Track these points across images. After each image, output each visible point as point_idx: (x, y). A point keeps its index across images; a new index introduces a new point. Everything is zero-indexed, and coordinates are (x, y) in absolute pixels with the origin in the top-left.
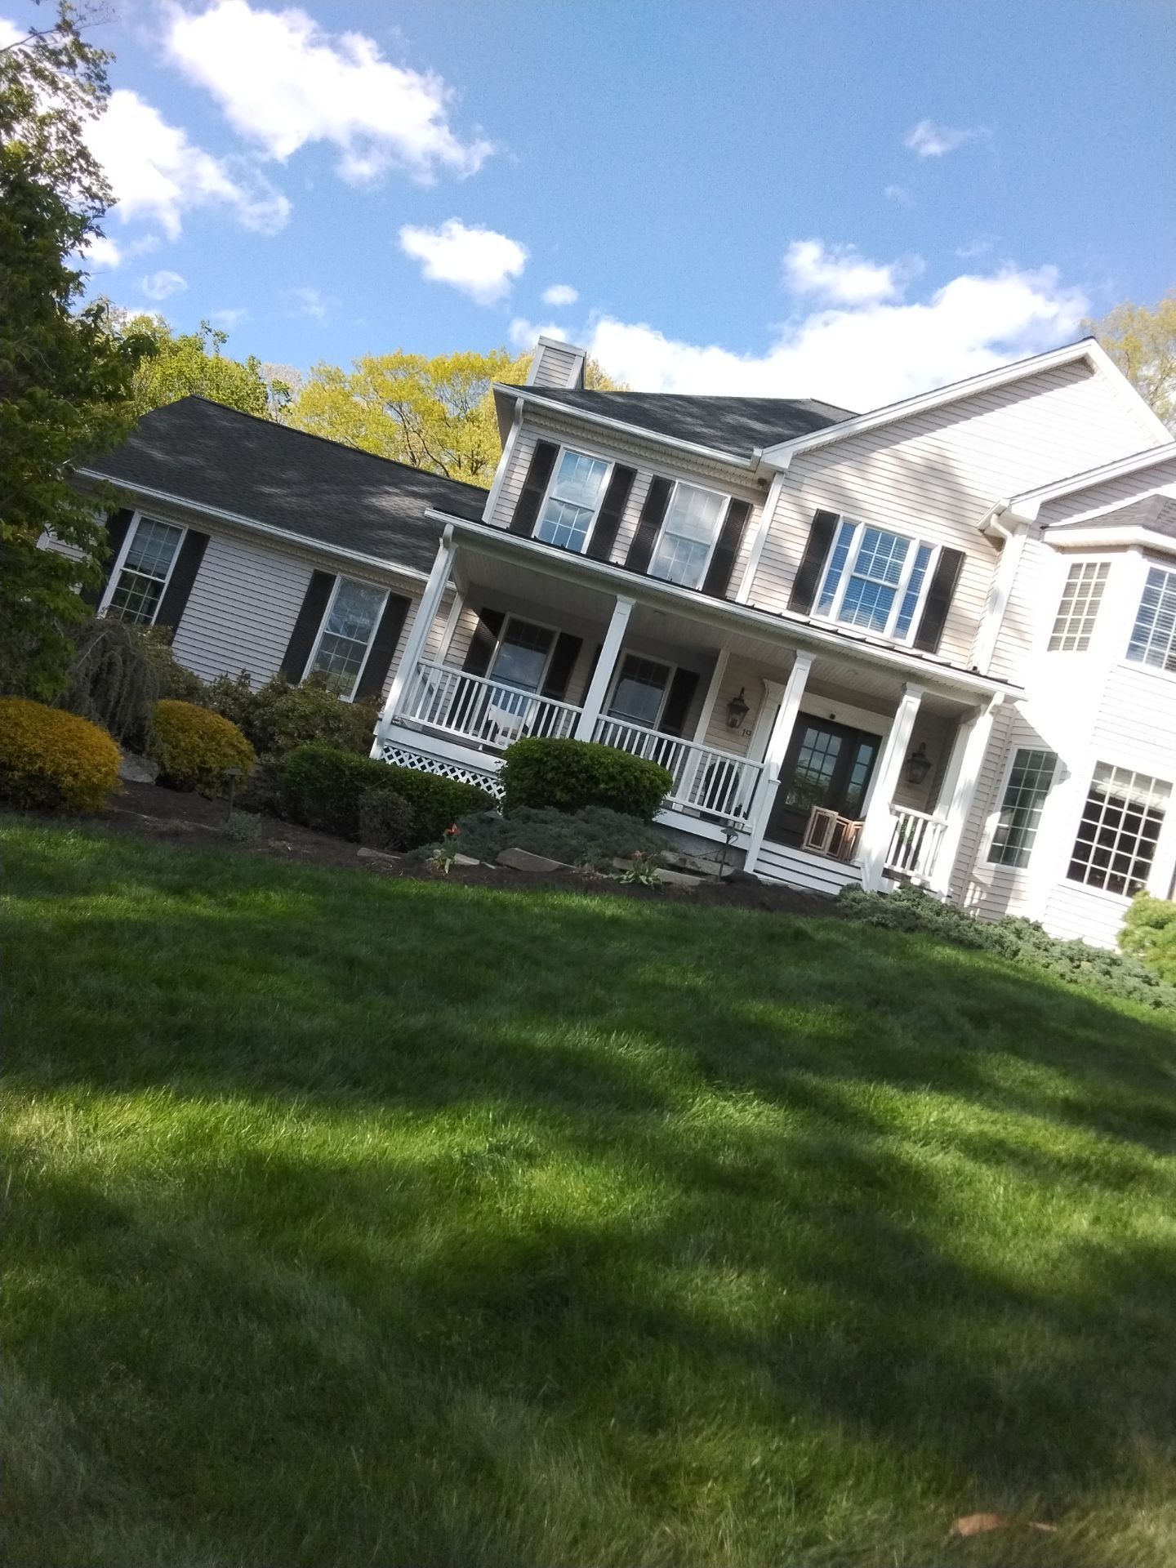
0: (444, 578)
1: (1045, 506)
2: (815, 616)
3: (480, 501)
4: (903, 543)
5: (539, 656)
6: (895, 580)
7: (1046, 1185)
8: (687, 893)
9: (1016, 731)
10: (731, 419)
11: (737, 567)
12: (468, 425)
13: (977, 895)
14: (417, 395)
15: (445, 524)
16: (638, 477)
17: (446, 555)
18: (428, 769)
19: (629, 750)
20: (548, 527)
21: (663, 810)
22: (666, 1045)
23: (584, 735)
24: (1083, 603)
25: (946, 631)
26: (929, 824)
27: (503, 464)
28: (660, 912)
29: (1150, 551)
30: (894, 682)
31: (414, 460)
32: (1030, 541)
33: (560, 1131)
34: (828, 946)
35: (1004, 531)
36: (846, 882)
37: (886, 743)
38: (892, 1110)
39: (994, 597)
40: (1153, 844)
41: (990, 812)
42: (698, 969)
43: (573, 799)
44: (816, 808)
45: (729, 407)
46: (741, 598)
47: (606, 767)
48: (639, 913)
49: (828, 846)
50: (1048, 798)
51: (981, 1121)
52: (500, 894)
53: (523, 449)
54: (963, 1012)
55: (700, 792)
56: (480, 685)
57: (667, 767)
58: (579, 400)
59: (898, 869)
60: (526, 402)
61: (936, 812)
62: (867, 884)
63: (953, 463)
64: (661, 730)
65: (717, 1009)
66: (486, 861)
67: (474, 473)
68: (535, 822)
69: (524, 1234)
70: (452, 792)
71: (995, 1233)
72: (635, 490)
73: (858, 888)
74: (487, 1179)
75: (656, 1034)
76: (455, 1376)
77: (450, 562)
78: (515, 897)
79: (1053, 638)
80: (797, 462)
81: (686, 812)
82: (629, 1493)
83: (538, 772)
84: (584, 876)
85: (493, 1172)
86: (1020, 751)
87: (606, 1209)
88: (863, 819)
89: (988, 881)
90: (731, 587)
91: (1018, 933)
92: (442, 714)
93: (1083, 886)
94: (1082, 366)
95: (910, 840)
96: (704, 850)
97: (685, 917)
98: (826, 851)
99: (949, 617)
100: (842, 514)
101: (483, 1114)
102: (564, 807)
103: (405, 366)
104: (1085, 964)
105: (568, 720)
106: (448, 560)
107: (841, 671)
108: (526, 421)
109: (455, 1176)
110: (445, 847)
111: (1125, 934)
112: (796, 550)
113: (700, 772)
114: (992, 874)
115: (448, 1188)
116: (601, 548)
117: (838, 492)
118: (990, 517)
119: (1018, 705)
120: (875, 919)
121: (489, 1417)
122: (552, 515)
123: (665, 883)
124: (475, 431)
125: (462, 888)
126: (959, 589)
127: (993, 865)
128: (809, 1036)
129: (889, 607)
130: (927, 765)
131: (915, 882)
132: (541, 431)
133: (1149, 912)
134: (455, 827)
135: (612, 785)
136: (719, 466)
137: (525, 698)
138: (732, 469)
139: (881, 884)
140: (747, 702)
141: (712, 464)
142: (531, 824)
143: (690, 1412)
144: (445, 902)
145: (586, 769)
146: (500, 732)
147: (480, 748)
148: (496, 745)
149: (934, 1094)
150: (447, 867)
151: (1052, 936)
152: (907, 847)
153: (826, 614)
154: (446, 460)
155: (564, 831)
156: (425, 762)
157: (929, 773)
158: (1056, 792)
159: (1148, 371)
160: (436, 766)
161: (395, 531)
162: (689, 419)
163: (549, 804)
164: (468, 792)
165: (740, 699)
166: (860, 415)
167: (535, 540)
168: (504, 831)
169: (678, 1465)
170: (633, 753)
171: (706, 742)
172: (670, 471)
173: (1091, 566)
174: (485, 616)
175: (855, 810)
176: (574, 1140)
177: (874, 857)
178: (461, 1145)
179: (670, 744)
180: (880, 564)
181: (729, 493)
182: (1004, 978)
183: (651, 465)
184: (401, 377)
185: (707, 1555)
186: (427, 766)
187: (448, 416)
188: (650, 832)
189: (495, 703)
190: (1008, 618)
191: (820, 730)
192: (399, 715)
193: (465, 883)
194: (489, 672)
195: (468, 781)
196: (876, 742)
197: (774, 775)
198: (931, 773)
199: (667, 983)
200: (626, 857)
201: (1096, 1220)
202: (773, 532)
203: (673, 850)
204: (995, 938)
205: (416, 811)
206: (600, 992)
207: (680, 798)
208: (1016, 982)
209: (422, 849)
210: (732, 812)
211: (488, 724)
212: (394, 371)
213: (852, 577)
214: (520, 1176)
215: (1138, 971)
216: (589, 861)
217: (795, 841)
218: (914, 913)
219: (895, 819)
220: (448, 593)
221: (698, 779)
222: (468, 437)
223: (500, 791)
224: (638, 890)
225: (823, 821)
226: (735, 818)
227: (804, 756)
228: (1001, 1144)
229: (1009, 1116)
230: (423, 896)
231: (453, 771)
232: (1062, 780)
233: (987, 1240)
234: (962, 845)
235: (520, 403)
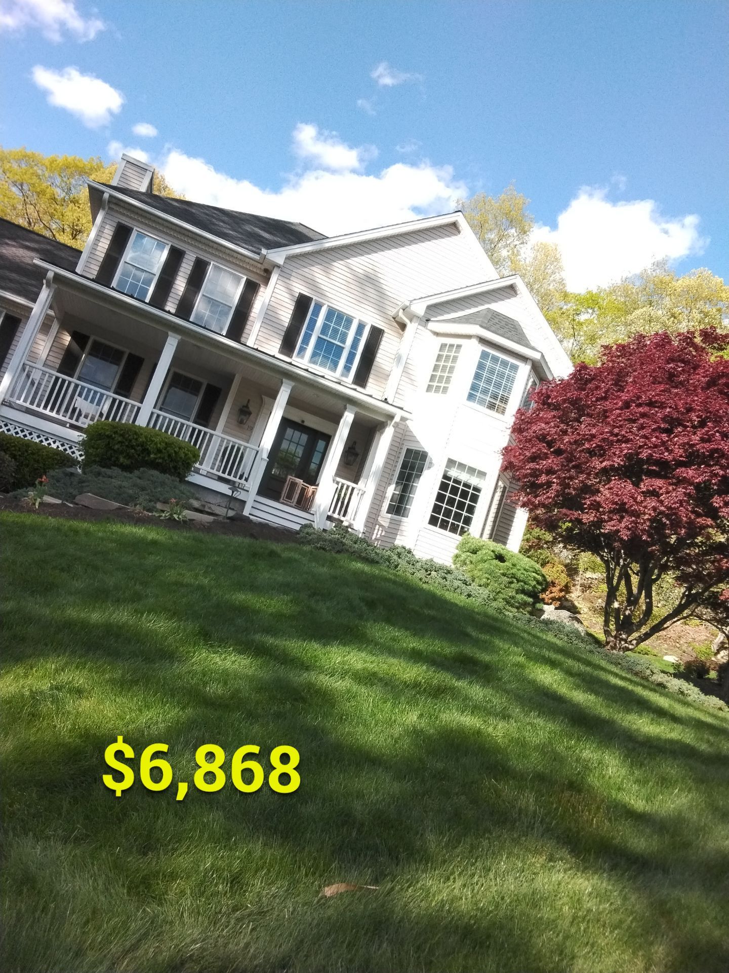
0: (46, 308)
1: (429, 308)
2: (295, 359)
3: (75, 258)
4: (349, 321)
5: (115, 367)
6: (344, 342)
7: (396, 697)
8: (204, 526)
9: (407, 438)
10: (248, 228)
11: (249, 323)
12: (72, 205)
13: (380, 532)
14: (35, 180)
15: (47, 270)
16: (186, 256)
17: (48, 292)
18: (29, 437)
19: (172, 433)
20: (122, 282)
21: (192, 473)
22: (180, 620)
23: (142, 421)
24: (446, 367)
25: (371, 376)
26: (355, 490)
27: (93, 235)
28: (185, 537)
29: (483, 341)
30: (340, 404)
31: (30, 223)
32: (420, 327)
33: (103, 675)
34: (289, 561)
35: (407, 321)
36: (304, 522)
37: (333, 440)
38: (315, 656)
39: (398, 359)
40: (475, 507)
41: (390, 484)
42: (206, 573)
43: (132, 463)
44: (289, 477)
45: (247, 220)
46: (250, 343)
47: (156, 444)
48: (171, 538)
49: (296, 500)
50: (422, 478)
51: (365, 662)
52: (75, 524)
53: (107, 227)
54: (362, 599)
55: (218, 463)
56: (70, 383)
57: (197, 447)
58: (149, 200)
59: (336, 516)
60: (111, 196)
61: (359, 483)
62: (317, 524)
63: (379, 275)
64: (195, 422)
65: (215, 598)
66: (67, 501)
67: (74, 237)
68: (104, 477)
69: (71, 740)
70: (45, 453)
71: (365, 725)
72: (183, 265)
73: (310, 526)
74: (47, 707)
75: (174, 614)
76: (14, 829)
77: (50, 297)
78: (85, 525)
79: (429, 385)
80: (288, 261)
81: (209, 476)
82: (125, 891)
83: (109, 443)
84: (136, 514)
85: (52, 703)
86: (408, 450)
87: (128, 723)
88: (318, 485)
89: (386, 524)
90: (244, 335)
91: (399, 555)
92: (41, 401)
93: (437, 529)
94: (454, 227)
95: (344, 499)
96: (218, 500)
97: (201, 541)
98: (295, 503)
99: (373, 367)
100: (314, 298)
101: (48, 666)
102: (125, 468)
103: (27, 159)
104: (433, 573)
105: (131, 411)
106: (49, 295)
107: (309, 394)
108: (109, 208)
109: (24, 706)
110: (37, 491)
111: (457, 556)
112: (286, 316)
113: (219, 450)
114: (389, 521)
115: (19, 713)
116: (159, 300)
117: (312, 283)
118: (398, 312)
119: (408, 422)
120: (319, 545)
121: (36, 853)
122: (125, 274)
123: (190, 520)
124: (76, 210)
125: (47, 518)
126: (380, 351)
127: (390, 515)
128: (271, 614)
129: (339, 358)
130: (356, 455)
131: (345, 524)
132: (120, 216)
133: (470, 544)
134: (44, 477)
135: (159, 455)
136: (239, 256)
137: (102, 395)
138: (247, 260)
139: (325, 524)
140: (251, 409)
141: (235, 255)
142: (100, 478)
143: (171, 839)
144: (34, 528)
145: (142, 444)
146: (83, 416)
147: (68, 425)
148: (79, 424)
149: (341, 647)
150: (37, 504)
151: (417, 557)
152: (342, 503)
153: (302, 357)
154: (54, 226)
155: (125, 484)
156: (26, 433)
157: (357, 460)
158: (426, 473)
159: (492, 236)
160: (35, 435)
161: (11, 271)
162: (222, 224)
163: (115, 465)
164: (57, 454)
165: (247, 407)
166: (328, 238)
167: (113, 289)
168: (81, 482)
169: (158, 872)
170: (175, 435)
171: (224, 432)
172: (208, 255)
173: (452, 346)
174: (75, 336)
175: (313, 479)
176: (112, 681)
177: (322, 509)
178: (31, 686)
179: (200, 431)
180: (335, 331)
181: (246, 275)
182: (389, 580)
183: (195, 250)
184: (23, 166)
185: (171, 923)
186: (28, 435)
187: (56, 197)
188: (183, 487)
189: (80, 395)
190: (405, 371)
191: (295, 429)
192: (8, 398)
193: (50, 515)
194: (77, 374)
195: (58, 447)
196: (328, 439)
197: (265, 455)
198: (359, 459)
199: (184, 583)
200: (165, 502)
201: (421, 716)
202: (271, 303)
203: (197, 499)
204: (386, 557)
205: (17, 466)
206: (138, 587)
207: (205, 467)
208: (395, 582)
209: (20, 491)
210: (238, 477)
211: (74, 410)
212: (19, 161)
213: (319, 337)
214: (71, 705)
215: (461, 577)
216: (140, 504)
217: (275, 496)
218: (342, 542)
219: (336, 486)
220: (48, 317)
221: (217, 455)
222: (71, 214)
223: (81, 455)
224: (172, 523)
225: (293, 485)
226: (239, 481)
227: (284, 445)
228: (374, 674)
229: (381, 658)
230: (17, 523)
231: (47, 439)
232: (429, 468)
233: (361, 728)
234: (373, 503)
235: (106, 196)
